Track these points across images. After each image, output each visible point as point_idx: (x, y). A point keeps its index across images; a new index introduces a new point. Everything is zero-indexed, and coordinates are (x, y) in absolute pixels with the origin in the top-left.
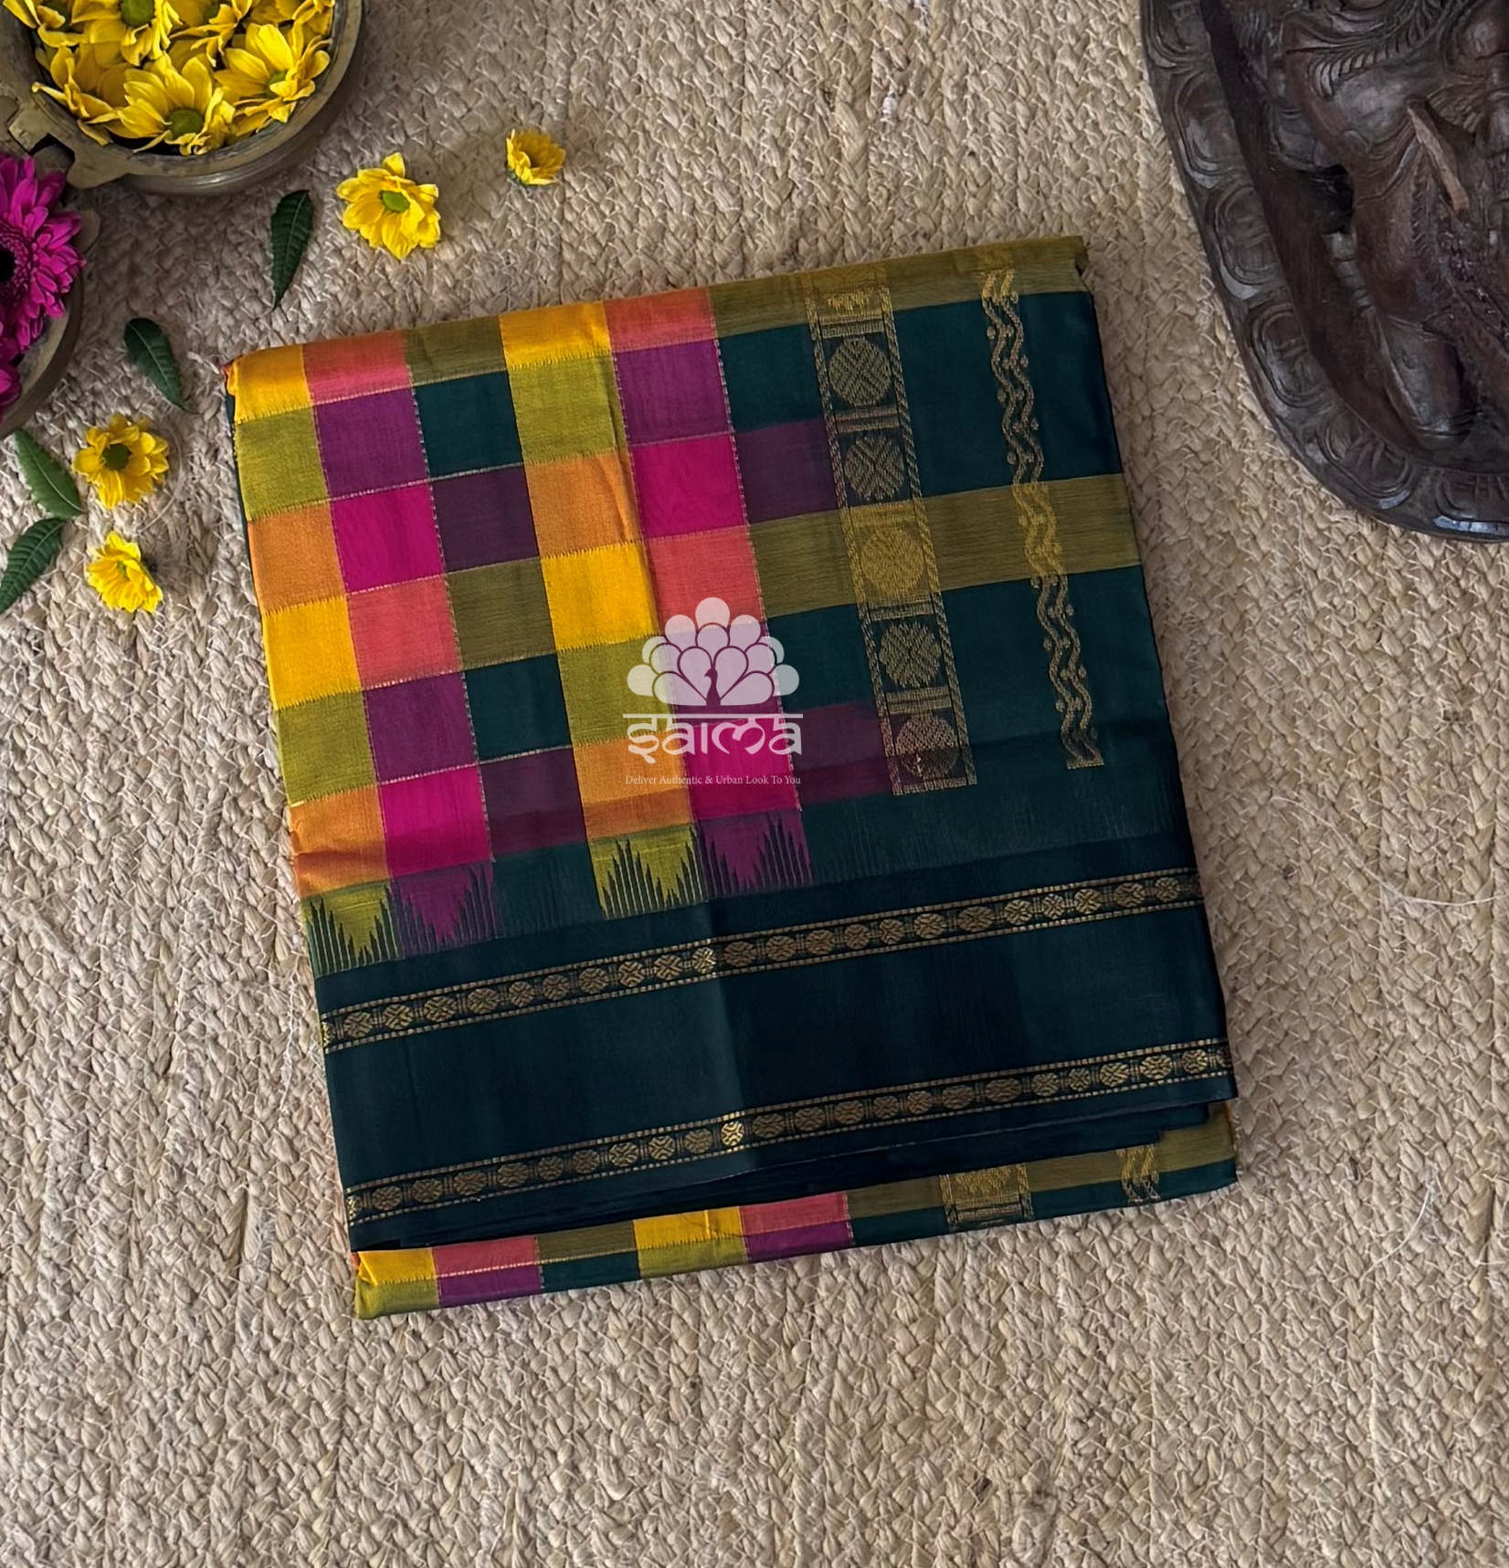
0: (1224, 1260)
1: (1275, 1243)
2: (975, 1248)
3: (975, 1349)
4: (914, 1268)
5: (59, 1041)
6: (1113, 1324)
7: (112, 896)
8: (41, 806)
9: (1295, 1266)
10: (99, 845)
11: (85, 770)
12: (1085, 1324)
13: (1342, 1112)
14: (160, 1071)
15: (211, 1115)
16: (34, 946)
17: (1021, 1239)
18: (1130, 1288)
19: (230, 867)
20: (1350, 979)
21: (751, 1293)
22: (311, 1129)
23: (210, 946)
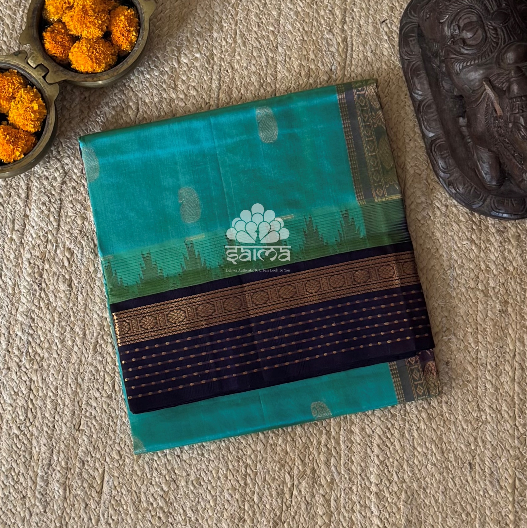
0: (426, 496)
1: (444, 491)
2: (344, 490)
3: (345, 525)
4: (324, 496)
5: (44, 417)
6: (390, 517)
7: (62, 369)
8: (39, 338)
9: (450, 499)
10: (58, 351)
11: (54, 325)
12: (381, 516)
13: (466, 446)
14: (77, 427)
15: (93, 443)
16: (36, 385)
17: (360, 487)
18: (395, 504)
19: (101, 359)
20: (468, 401)
21: (271, 504)
22: (126, 448)
23: (94, 386)
